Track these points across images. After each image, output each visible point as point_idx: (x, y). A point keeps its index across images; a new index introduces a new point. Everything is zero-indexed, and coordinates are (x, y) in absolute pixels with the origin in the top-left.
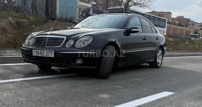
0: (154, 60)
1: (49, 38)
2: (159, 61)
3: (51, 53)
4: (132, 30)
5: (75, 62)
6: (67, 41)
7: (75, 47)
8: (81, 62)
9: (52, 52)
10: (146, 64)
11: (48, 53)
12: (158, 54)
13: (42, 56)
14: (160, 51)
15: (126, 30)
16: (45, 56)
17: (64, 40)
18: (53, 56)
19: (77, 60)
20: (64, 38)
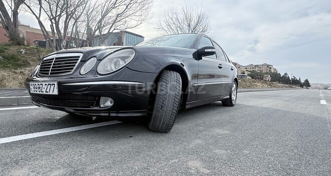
0: (229, 97)
1: (56, 58)
2: (233, 97)
3: (52, 87)
4: (206, 50)
5: (98, 105)
6: (84, 61)
7: (97, 72)
8: (111, 103)
9: (54, 84)
10: (219, 102)
11: (49, 87)
12: (233, 89)
13: (41, 93)
14: (234, 85)
15: (196, 50)
16: (45, 93)
17: (78, 60)
18: (56, 92)
19: (102, 99)
20: (79, 57)
